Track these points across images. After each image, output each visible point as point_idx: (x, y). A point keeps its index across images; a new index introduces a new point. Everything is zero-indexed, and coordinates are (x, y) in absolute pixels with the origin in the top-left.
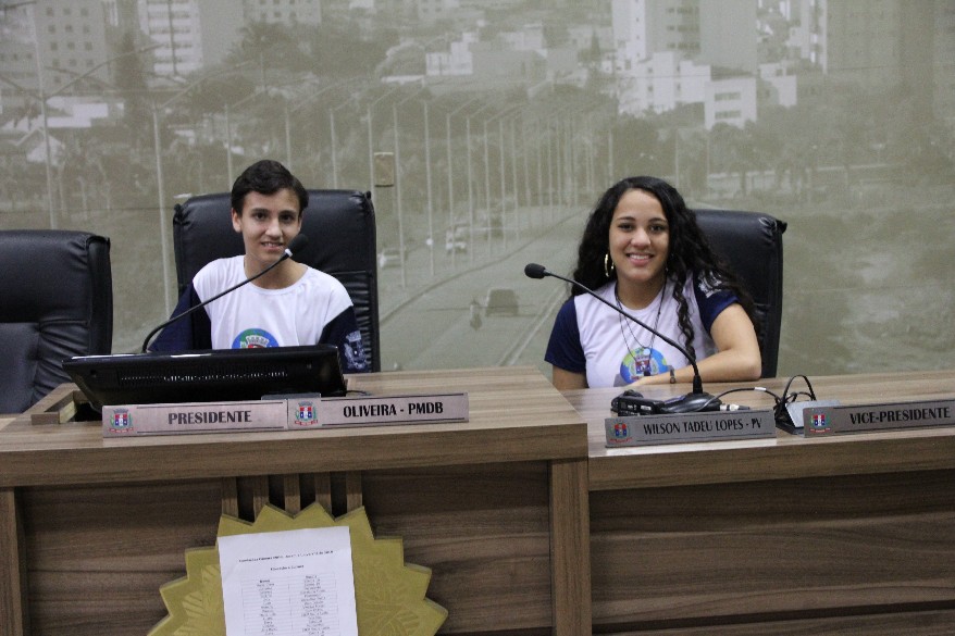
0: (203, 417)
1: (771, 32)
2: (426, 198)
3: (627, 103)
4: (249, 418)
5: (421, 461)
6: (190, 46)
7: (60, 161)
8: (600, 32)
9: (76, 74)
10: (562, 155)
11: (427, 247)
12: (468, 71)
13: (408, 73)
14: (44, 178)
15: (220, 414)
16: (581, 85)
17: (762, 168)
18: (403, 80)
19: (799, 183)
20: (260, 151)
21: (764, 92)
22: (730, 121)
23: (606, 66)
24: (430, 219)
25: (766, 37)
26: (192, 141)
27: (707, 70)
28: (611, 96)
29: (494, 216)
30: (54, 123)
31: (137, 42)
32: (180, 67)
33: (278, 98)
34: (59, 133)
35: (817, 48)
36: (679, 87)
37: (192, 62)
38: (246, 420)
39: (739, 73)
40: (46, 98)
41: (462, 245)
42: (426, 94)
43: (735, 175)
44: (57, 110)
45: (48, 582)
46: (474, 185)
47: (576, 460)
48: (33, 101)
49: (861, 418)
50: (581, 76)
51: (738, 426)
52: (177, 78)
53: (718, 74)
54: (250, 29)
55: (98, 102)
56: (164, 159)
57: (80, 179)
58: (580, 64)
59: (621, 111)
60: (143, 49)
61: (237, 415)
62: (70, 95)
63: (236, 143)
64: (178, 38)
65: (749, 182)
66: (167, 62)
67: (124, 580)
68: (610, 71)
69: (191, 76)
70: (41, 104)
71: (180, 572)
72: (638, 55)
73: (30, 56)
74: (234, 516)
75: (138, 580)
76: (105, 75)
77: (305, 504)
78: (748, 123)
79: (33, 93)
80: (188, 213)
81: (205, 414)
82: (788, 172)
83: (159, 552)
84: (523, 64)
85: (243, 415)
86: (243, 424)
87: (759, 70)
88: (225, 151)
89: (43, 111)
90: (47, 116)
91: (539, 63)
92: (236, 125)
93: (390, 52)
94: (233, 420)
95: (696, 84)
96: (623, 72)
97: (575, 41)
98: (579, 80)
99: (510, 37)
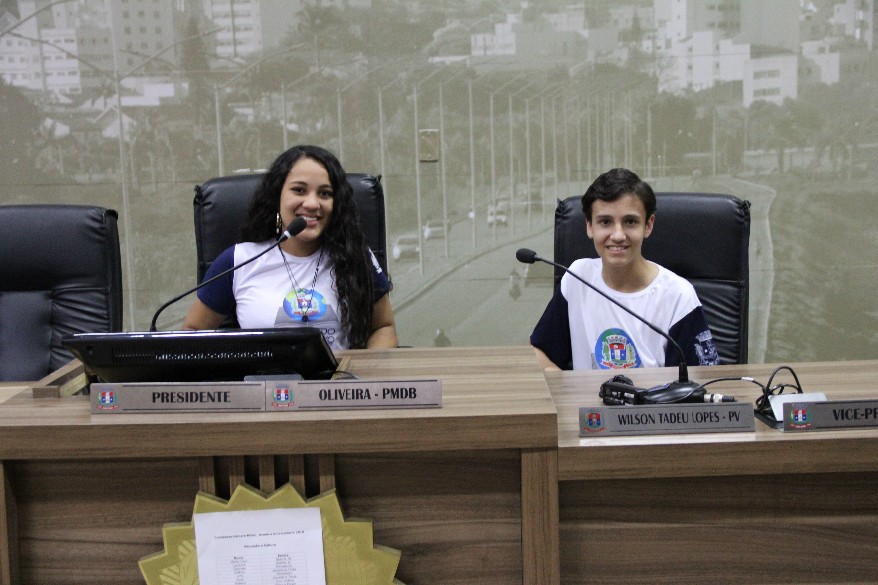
0: (184, 396)
1: (815, 10)
2: (470, 174)
3: (666, 81)
4: (228, 399)
5: (391, 446)
6: (251, 29)
7: (131, 138)
8: (642, 13)
9: (147, 57)
10: (601, 133)
11: (470, 220)
12: (512, 51)
13: (455, 54)
14: (117, 153)
15: (201, 394)
16: (621, 64)
17: (801, 144)
18: (449, 60)
19: (840, 160)
20: (313, 127)
21: (805, 70)
22: (768, 99)
23: (646, 46)
24: (473, 193)
25: (808, 14)
26: (251, 119)
27: (747, 48)
28: (651, 75)
29: (534, 190)
30: (127, 101)
31: (201, 25)
32: (241, 49)
33: (331, 78)
34: (131, 111)
35: (862, 25)
36: (717, 65)
37: (251, 44)
38: (225, 400)
39: (781, 51)
40: (120, 78)
41: (503, 218)
42: (471, 74)
43: (773, 151)
44: (129, 90)
45: (39, 550)
46: (515, 161)
47: (547, 449)
48: (109, 81)
49: (844, 414)
50: (621, 55)
51: (714, 419)
52: (238, 60)
53: (758, 52)
54: (306, 13)
55: (167, 82)
56: (224, 135)
57: (150, 154)
58: (621, 44)
59: (660, 89)
60: (206, 32)
61: (217, 395)
62: (141, 75)
63: (291, 121)
64: (239, 21)
65: (786, 160)
66: (229, 44)
67: (109, 551)
68: (650, 51)
69: (251, 58)
70: (116, 85)
71: (158, 545)
72: (679, 34)
73: (106, 40)
74: (211, 494)
75: (122, 551)
76: (172, 57)
77: (279, 484)
78: (787, 100)
79: (108, 74)
80: (209, 194)
81: (187, 394)
82: (828, 148)
83: (143, 524)
84: (565, 44)
85: (222, 395)
86: (222, 404)
87: (801, 48)
88: (281, 128)
89: (117, 91)
90: (120, 96)
91: (580, 43)
92: (292, 103)
93: (437, 34)
94: (213, 400)
95: (734, 62)
96: (662, 50)
97: (616, 22)
98: (619, 59)
99: (553, 18)
